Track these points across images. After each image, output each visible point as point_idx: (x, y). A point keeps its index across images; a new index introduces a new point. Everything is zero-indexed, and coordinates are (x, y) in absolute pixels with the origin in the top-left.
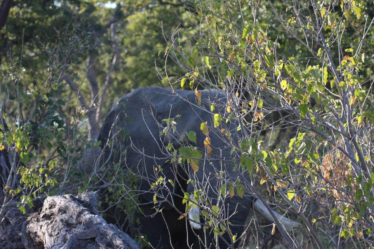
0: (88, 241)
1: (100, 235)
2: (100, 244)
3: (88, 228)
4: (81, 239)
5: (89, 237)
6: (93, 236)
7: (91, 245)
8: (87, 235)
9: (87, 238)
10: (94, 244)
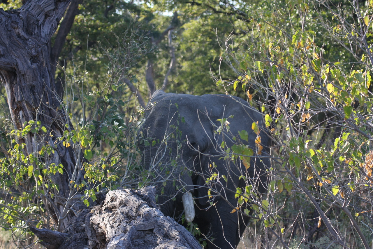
0: (147, 232)
1: (158, 226)
2: (158, 235)
4: (140, 231)
5: (148, 229)
6: (151, 228)
7: (149, 236)
8: (145, 227)
9: (146, 229)
10: (152, 235)
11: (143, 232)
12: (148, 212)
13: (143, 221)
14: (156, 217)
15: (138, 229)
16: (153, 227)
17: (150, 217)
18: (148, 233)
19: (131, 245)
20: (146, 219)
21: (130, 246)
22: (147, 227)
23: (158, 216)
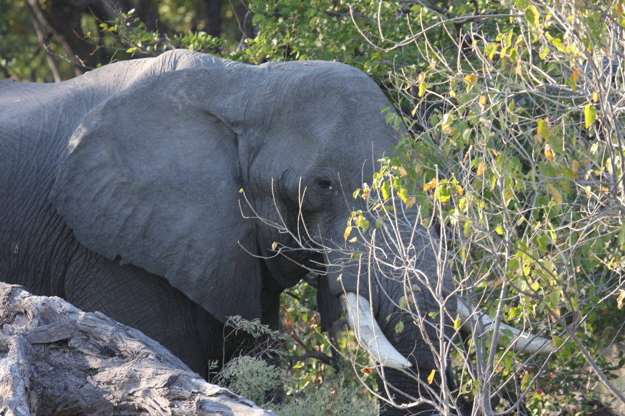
0: (52, 346)
1: (80, 333)
2: (85, 351)
3: (47, 322)
4: (38, 344)
5: (56, 339)
6: (64, 337)
7: (58, 353)
8: (50, 335)
9: (53, 341)
10: (65, 352)
11: (43, 346)
12: (43, 304)
13: (39, 324)
14: (67, 314)
15: (33, 342)
16: (69, 336)
17: (54, 315)
18: (53, 349)
19: (36, 375)
20: (43, 318)
21: (33, 376)
22: (54, 336)
23: (72, 312)
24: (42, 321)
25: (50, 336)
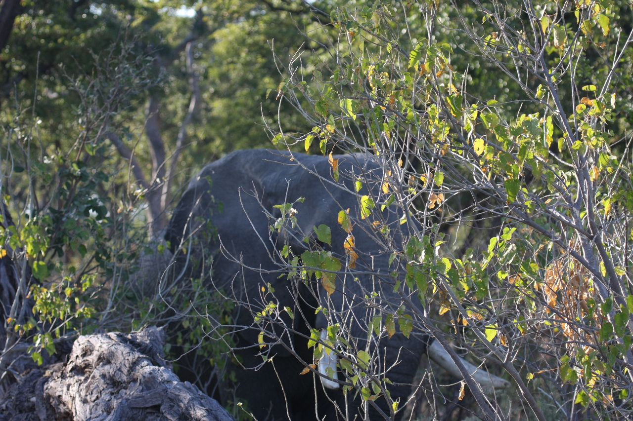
0: (148, 411)
1: (169, 400)
2: (169, 416)
3: (148, 388)
4: (136, 408)
5: (150, 405)
6: (157, 403)
7: (153, 417)
9: (147, 406)
10: (157, 417)
11: (141, 410)
12: (150, 373)
13: (142, 391)
14: (165, 383)
15: (132, 406)
16: (160, 402)
17: (155, 383)
18: (150, 413)
20: (146, 386)
22: (149, 402)
23: (169, 381)
24: (145, 388)
25: (146, 401)
